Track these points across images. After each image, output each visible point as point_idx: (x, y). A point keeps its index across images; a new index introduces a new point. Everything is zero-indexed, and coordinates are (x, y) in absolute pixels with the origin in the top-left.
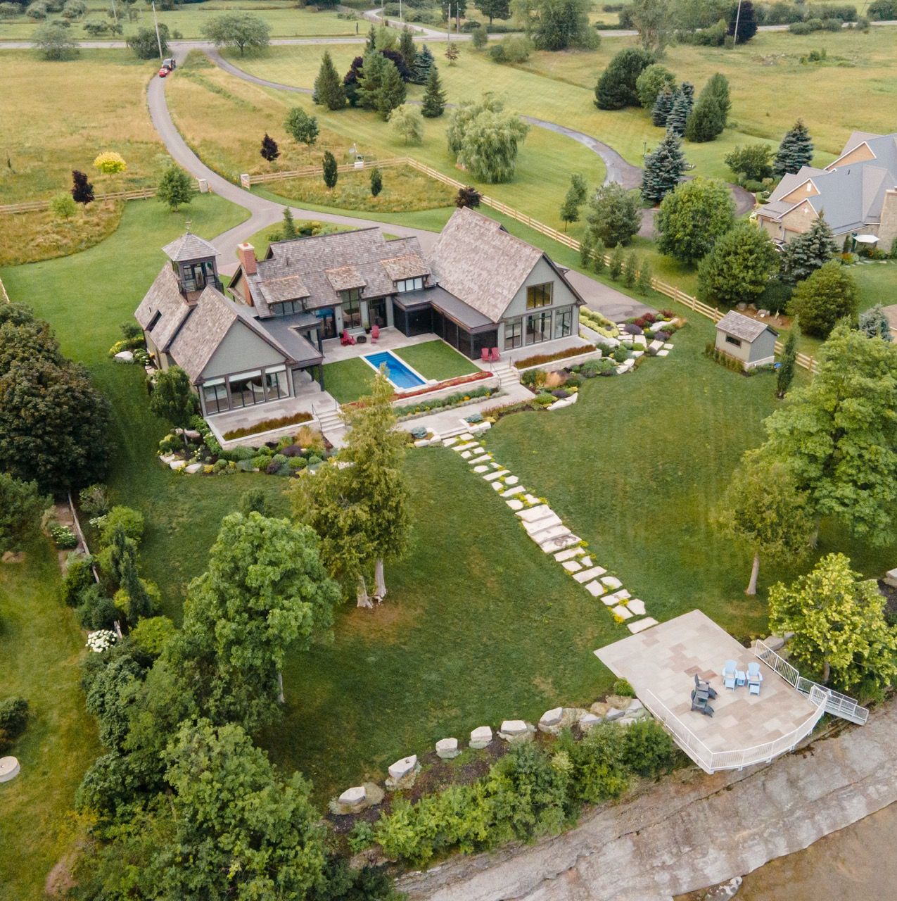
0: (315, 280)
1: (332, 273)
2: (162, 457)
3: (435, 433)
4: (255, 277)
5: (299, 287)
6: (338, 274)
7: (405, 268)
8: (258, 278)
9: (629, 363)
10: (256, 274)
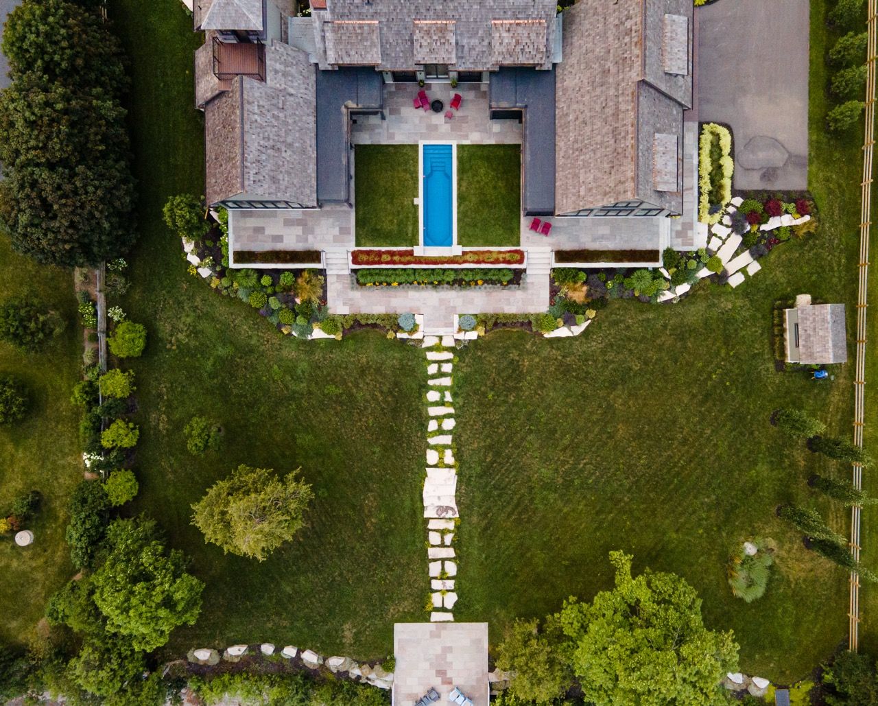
0: (398, 33)
1: (421, 29)
2: (184, 240)
3: (421, 328)
4: (322, 12)
5: (373, 45)
6: (428, 33)
7: (518, 43)
8: (327, 15)
9: (683, 288)
10: (325, 9)
